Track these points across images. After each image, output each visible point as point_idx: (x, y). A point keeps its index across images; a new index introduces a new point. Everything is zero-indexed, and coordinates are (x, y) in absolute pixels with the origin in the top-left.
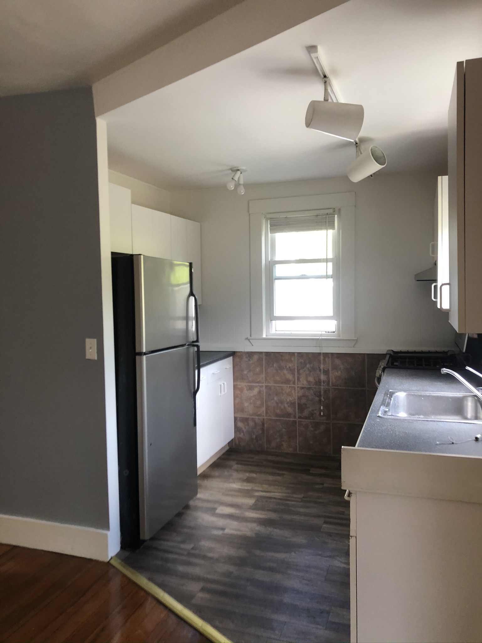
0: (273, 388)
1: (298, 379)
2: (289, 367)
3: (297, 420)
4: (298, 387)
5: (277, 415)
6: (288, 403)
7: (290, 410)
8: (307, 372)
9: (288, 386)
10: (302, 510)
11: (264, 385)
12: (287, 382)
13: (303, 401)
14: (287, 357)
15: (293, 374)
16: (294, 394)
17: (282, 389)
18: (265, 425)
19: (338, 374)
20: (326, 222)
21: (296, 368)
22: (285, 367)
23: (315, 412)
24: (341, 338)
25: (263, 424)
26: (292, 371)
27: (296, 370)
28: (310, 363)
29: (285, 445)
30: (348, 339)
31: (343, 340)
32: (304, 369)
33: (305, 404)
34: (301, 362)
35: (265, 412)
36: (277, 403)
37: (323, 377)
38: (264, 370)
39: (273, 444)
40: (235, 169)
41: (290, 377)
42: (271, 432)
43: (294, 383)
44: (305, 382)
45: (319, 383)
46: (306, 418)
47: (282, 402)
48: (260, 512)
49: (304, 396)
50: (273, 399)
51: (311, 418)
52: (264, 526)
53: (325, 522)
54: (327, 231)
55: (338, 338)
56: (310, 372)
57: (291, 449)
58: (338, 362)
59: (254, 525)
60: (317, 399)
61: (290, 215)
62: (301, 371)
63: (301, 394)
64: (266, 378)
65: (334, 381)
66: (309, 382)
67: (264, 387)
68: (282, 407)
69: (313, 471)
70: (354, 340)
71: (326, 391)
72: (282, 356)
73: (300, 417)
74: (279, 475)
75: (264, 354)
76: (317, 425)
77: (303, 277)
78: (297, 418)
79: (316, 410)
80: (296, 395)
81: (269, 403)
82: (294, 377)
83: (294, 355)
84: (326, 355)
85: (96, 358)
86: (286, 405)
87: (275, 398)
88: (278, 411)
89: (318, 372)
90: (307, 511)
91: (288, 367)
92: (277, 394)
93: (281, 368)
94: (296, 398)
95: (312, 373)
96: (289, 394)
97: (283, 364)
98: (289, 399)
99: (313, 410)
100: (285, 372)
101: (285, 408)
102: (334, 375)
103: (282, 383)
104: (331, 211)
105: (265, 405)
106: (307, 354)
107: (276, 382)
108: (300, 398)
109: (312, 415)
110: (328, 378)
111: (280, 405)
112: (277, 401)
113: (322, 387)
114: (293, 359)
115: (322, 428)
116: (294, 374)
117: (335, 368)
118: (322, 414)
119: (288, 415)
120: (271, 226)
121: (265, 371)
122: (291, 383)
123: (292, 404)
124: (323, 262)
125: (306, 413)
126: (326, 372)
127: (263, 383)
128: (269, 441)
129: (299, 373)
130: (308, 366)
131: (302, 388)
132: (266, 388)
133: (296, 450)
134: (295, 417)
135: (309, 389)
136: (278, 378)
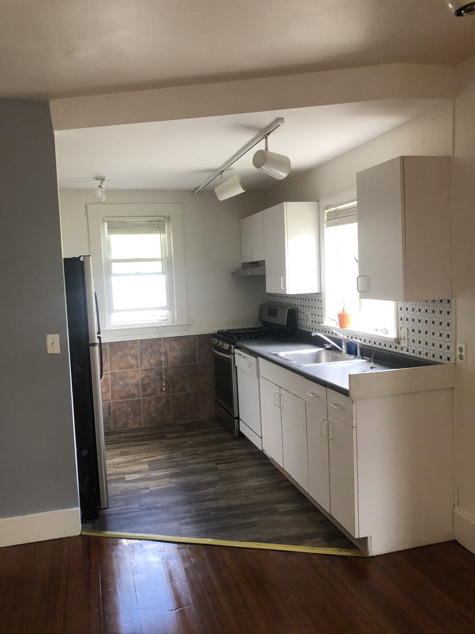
0: (118, 374)
1: (141, 363)
2: (133, 354)
3: (141, 398)
4: (141, 370)
5: (122, 398)
6: (132, 385)
7: (134, 391)
8: (149, 356)
9: (132, 370)
10: (191, 461)
11: (109, 372)
12: (131, 366)
13: (146, 381)
14: (130, 345)
15: (136, 359)
16: (137, 376)
17: (127, 374)
18: (112, 409)
19: (174, 354)
20: (159, 227)
21: (139, 354)
22: (128, 354)
23: (157, 388)
24: (176, 324)
25: (109, 408)
26: (135, 357)
27: (139, 356)
28: (151, 348)
29: (131, 422)
30: (182, 324)
31: (178, 325)
32: (146, 354)
33: (148, 384)
34: (143, 348)
35: (111, 396)
36: (122, 387)
37: (163, 359)
38: (108, 358)
39: (120, 424)
40: (102, 178)
41: (133, 362)
42: (118, 413)
43: (138, 367)
44: (147, 365)
45: (160, 363)
46: (149, 395)
47: (127, 385)
48: (161, 471)
49: (146, 377)
50: (119, 384)
51: (154, 395)
52: (176, 478)
53: (217, 464)
54: (160, 234)
55: (172, 324)
56: (151, 355)
57: (136, 425)
58: (174, 344)
59: (167, 479)
60: (158, 377)
61: (125, 220)
62: (143, 356)
63: (143, 376)
64: (111, 366)
65: (172, 360)
66: (151, 365)
67: (109, 374)
68: (127, 389)
69: (168, 436)
70: (187, 325)
71: (166, 370)
72: (125, 344)
73: (143, 396)
74: (146, 444)
75: (108, 345)
76: (158, 400)
77: (138, 274)
78: (141, 396)
79: (157, 387)
80: (139, 377)
81: (115, 388)
82: (137, 362)
83: (137, 343)
84: (165, 339)
85: (59, 352)
86: (131, 387)
87: (121, 383)
88: (124, 394)
89: (158, 354)
90: (196, 461)
91: (131, 353)
92: (122, 378)
93: (125, 355)
94: (140, 380)
95: (153, 356)
96: (133, 378)
97: (126, 351)
98: (133, 381)
99: (155, 388)
100: (129, 358)
101: (130, 390)
102: (172, 355)
103: (126, 368)
104: (162, 218)
105: (110, 390)
106: (148, 340)
107: (121, 368)
108: (143, 379)
109: (154, 391)
110: (167, 358)
111: (125, 388)
112: (122, 385)
113: (163, 367)
114: (135, 346)
115: (163, 401)
116: (138, 359)
117: (172, 349)
118: (164, 389)
119: (133, 395)
120: (108, 228)
121: (110, 360)
122: (135, 367)
123: (136, 385)
124: (159, 261)
125: (149, 391)
126: (166, 354)
127: (108, 371)
128: (116, 422)
129: (141, 358)
130: (149, 350)
131: (145, 370)
132: (111, 375)
133: (141, 425)
134: (139, 396)
135: (151, 370)
136: (122, 365)
